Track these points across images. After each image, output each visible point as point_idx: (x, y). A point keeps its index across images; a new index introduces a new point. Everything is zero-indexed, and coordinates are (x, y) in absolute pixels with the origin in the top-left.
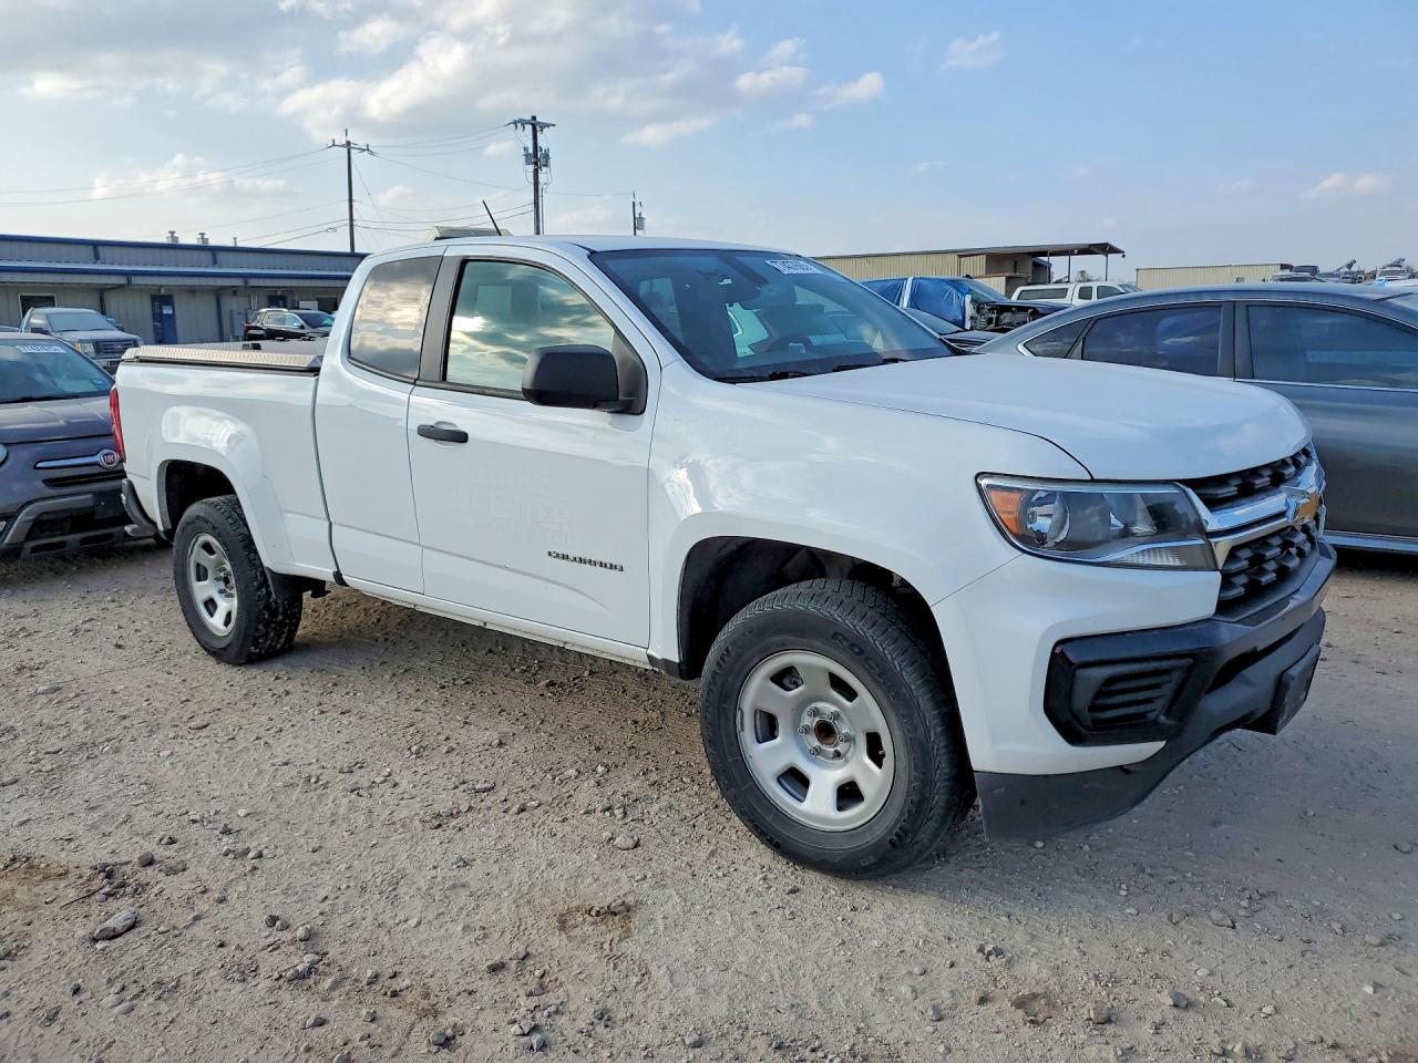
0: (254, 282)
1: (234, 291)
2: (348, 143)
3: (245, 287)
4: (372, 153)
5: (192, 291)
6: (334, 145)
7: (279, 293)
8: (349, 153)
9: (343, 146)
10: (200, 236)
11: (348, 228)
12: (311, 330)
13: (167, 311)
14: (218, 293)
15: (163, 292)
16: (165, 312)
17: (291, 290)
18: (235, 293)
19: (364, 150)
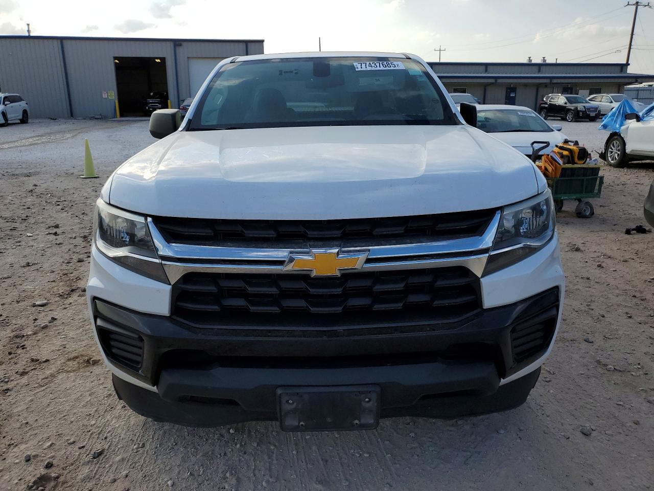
0: (555, 81)
1: (546, 85)
2: (637, 3)
3: (550, 83)
4: (650, 7)
5: (526, 85)
6: (628, 5)
7: (569, 86)
8: (637, 8)
9: (634, 5)
10: (528, 59)
11: (627, 50)
12: (570, 105)
13: (512, 95)
14: (538, 87)
15: (512, 86)
16: (511, 95)
17: (576, 84)
18: (546, 86)
19: (646, 6)
